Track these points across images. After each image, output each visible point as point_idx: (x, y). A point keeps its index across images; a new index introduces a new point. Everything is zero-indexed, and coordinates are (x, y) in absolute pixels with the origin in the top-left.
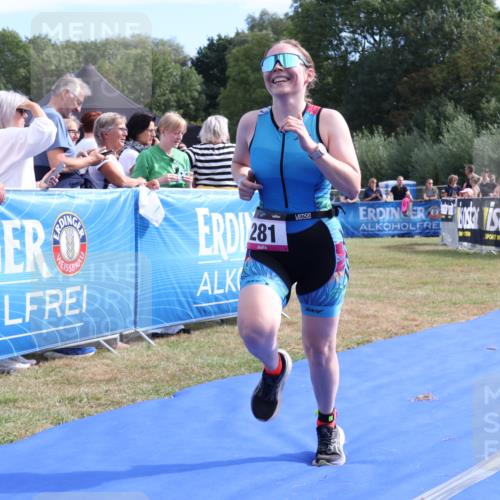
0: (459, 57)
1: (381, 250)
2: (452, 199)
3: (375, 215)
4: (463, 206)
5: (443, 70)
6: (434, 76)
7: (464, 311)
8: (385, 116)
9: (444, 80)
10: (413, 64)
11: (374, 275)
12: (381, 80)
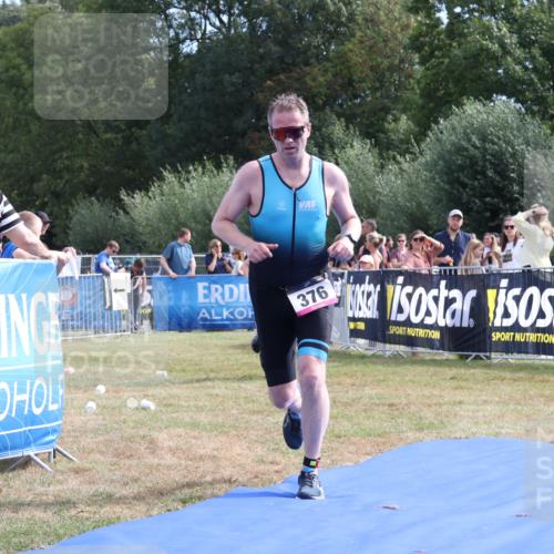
0: (351, 51)
1: (230, 351)
2: (340, 271)
3: (223, 295)
4: (355, 283)
5: (326, 71)
6: (314, 80)
7: (352, 448)
8: (240, 140)
9: (329, 85)
10: (281, 60)
11: (216, 391)
12: (233, 84)
